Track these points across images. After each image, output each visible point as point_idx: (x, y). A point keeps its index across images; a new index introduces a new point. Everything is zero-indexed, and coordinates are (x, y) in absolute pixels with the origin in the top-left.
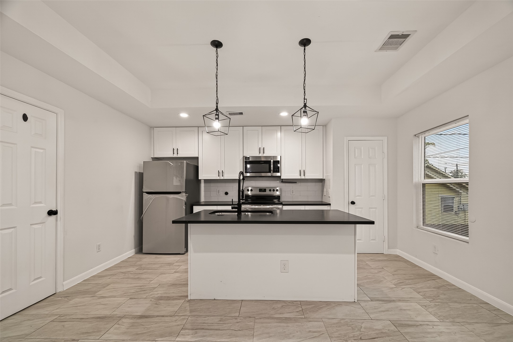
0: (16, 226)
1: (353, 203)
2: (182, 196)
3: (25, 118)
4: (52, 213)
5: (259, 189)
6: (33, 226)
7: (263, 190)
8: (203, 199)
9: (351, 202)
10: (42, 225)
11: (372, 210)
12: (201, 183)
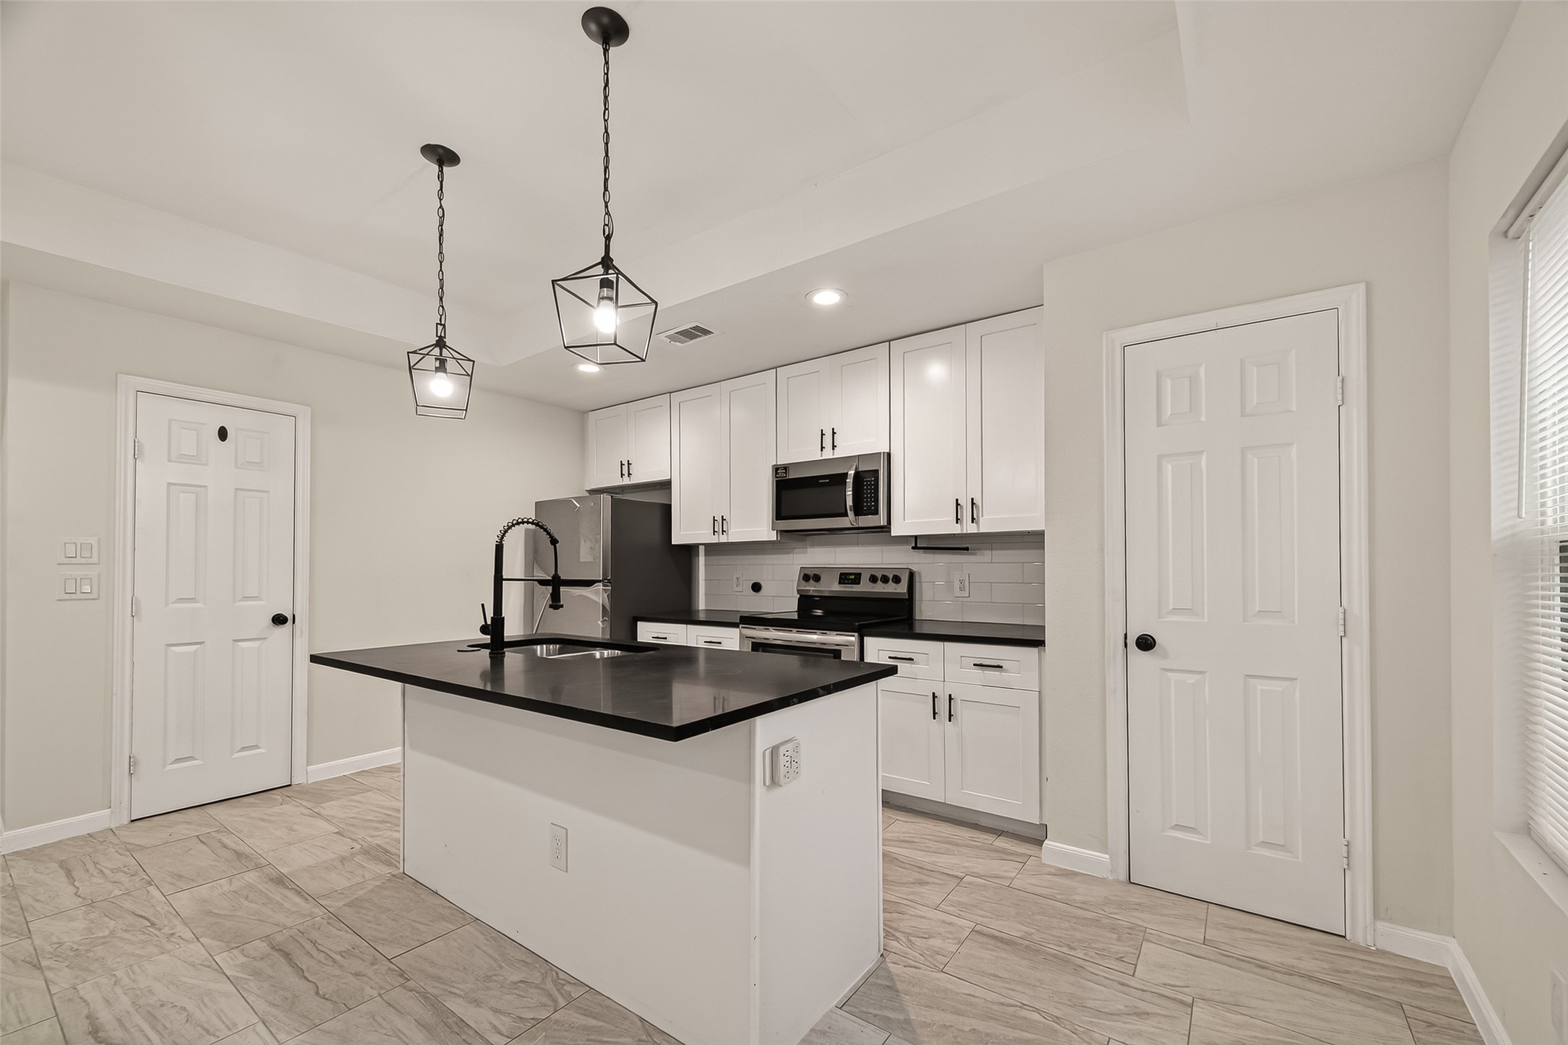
0: (202, 641)
1: (1146, 643)
2: (597, 593)
3: (223, 434)
4: (279, 620)
5: (841, 574)
6: (240, 644)
7: (850, 579)
8: (702, 604)
9: (1138, 639)
10: (260, 642)
11: (1260, 685)
12: (698, 556)
